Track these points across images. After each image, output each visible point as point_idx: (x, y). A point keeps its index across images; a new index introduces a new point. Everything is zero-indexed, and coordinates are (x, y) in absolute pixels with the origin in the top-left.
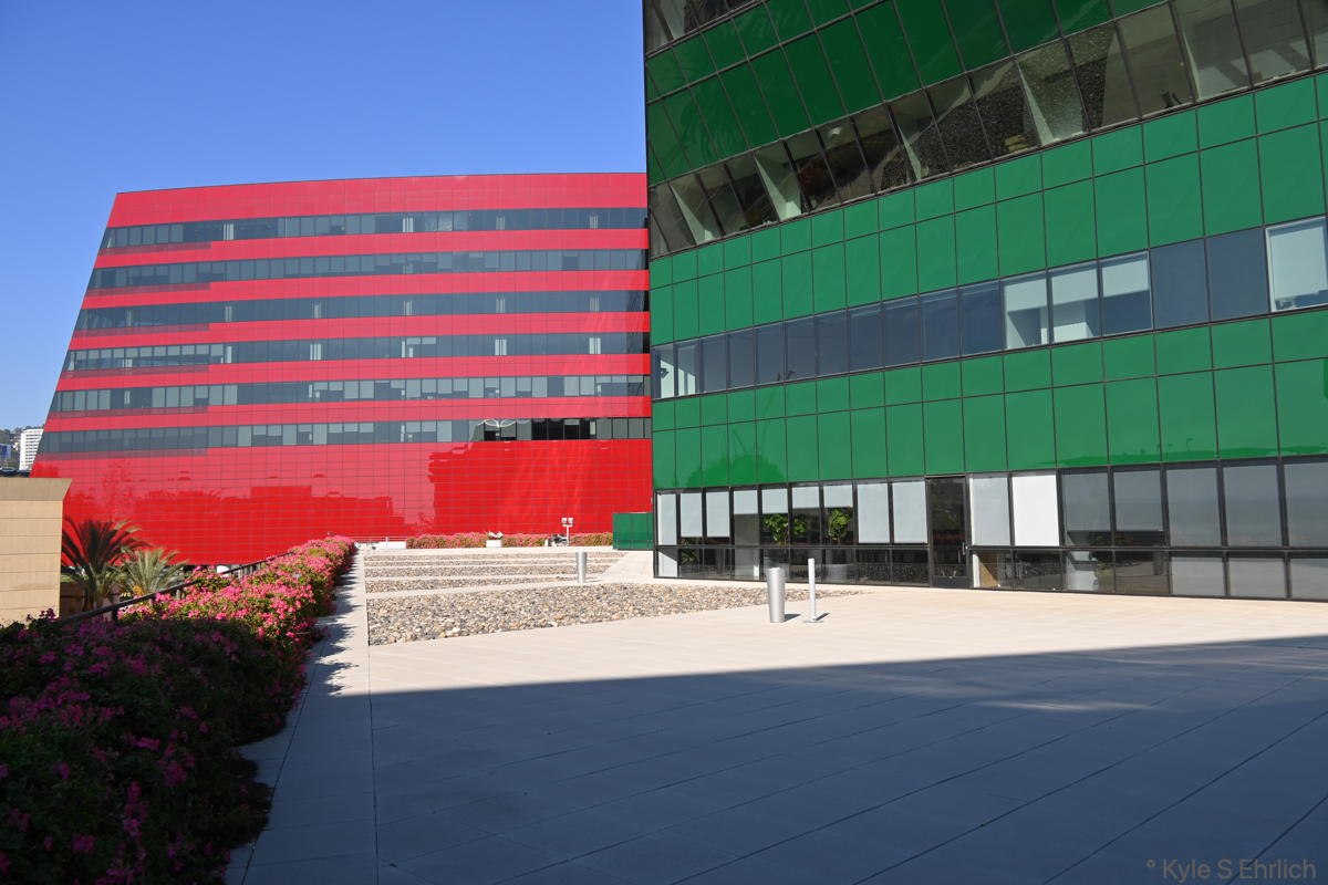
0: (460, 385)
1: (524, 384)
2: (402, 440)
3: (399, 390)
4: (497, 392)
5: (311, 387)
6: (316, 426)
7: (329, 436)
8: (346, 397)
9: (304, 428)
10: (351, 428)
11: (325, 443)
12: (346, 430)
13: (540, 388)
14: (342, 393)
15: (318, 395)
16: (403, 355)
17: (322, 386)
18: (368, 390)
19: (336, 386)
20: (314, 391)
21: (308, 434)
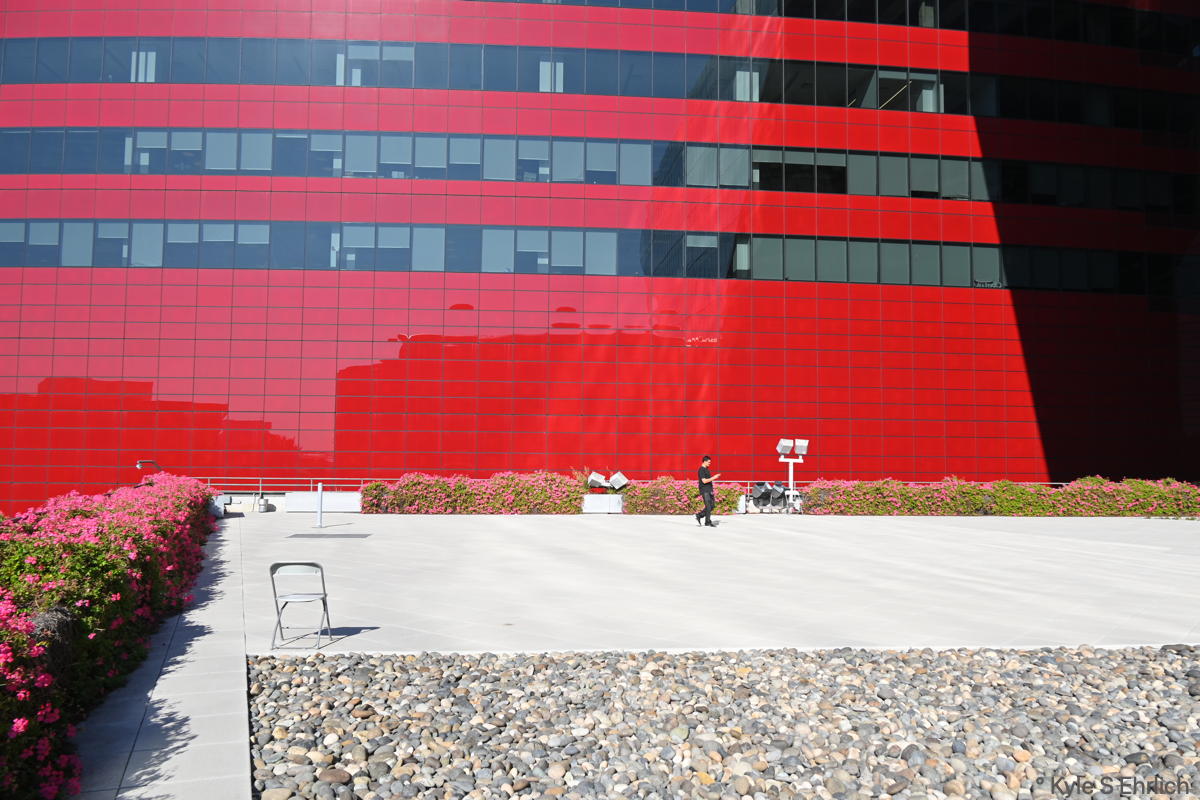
0: (465, 152)
1: (602, 158)
2: (333, 264)
3: (330, 156)
4: (544, 171)
5: (129, 142)
6: (136, 226)
7: (169, 249)
8: (209, 166)
9: (111, 231)
10: (218, 233)
11: (160, 265)
12: (207, 239)
13: (637, 166)
14: (199, 156)
15: (145, 159)
16: (340, 81)
17: (158, 140)
18: (259, 153)
19: (186, 142)
20: (136, 151)
21: (119, 242)
